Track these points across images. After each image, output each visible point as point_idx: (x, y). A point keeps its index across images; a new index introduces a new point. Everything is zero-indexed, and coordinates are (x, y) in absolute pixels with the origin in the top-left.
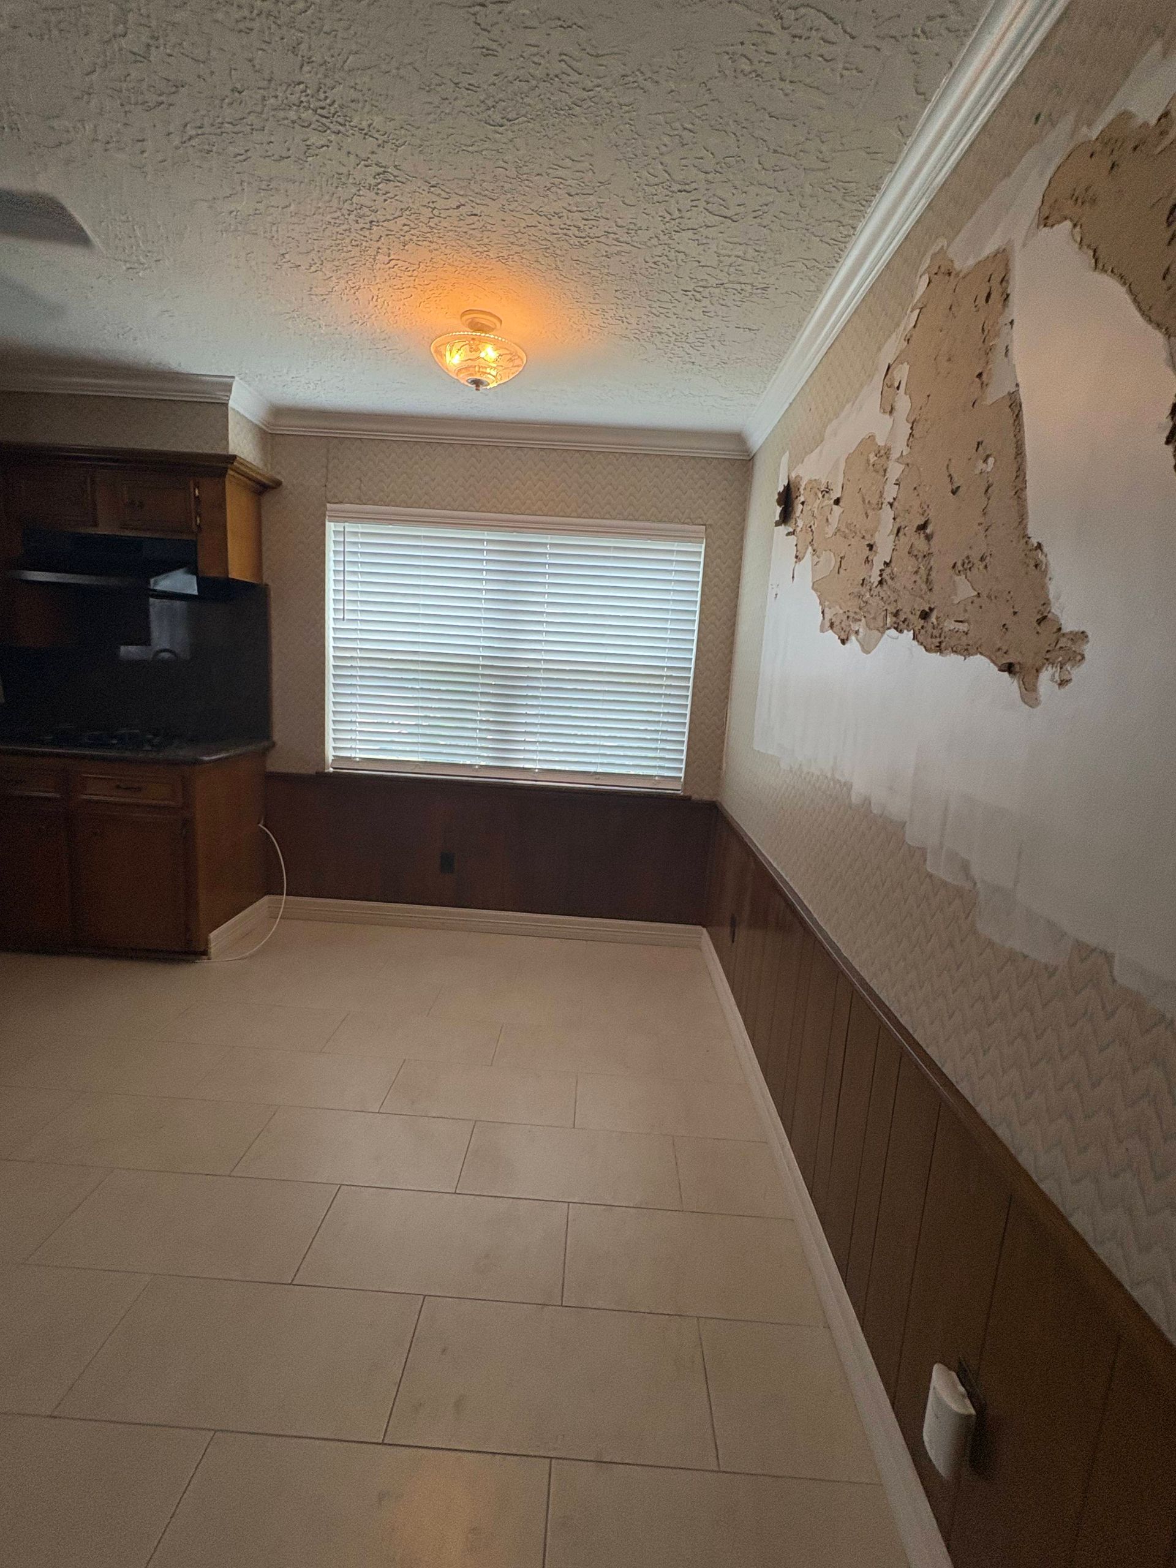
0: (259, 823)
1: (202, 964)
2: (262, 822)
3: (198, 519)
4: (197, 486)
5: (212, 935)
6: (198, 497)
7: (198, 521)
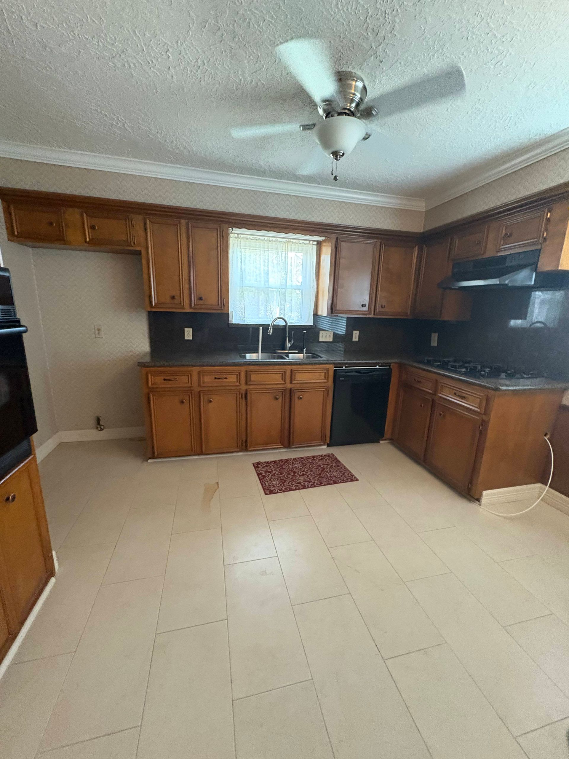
0: (545, 435)
1: (473, 506)
2: (548, 436)
3: (545, 234)
4: (550, 211)
5: (485, 493)
6: (549, 219)
7: (545, 235)
